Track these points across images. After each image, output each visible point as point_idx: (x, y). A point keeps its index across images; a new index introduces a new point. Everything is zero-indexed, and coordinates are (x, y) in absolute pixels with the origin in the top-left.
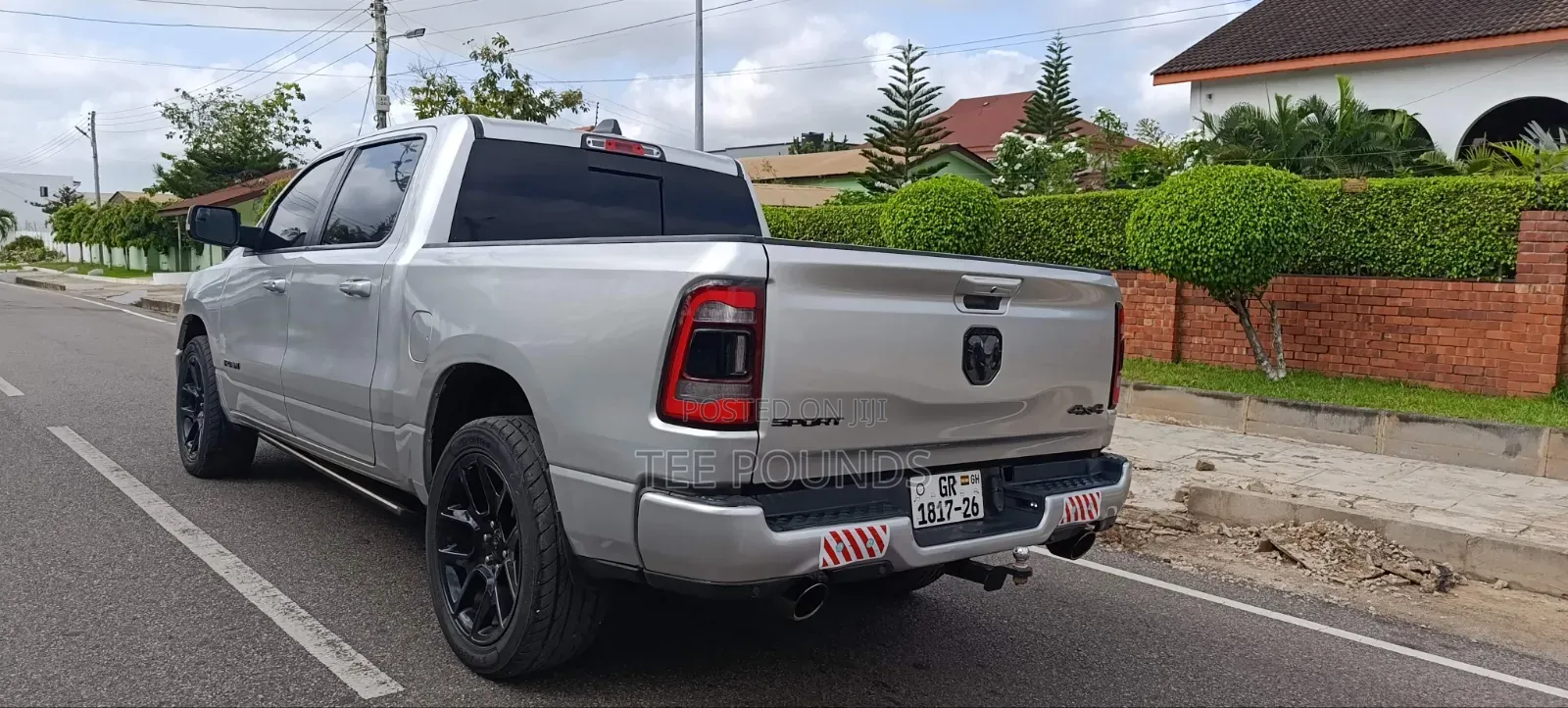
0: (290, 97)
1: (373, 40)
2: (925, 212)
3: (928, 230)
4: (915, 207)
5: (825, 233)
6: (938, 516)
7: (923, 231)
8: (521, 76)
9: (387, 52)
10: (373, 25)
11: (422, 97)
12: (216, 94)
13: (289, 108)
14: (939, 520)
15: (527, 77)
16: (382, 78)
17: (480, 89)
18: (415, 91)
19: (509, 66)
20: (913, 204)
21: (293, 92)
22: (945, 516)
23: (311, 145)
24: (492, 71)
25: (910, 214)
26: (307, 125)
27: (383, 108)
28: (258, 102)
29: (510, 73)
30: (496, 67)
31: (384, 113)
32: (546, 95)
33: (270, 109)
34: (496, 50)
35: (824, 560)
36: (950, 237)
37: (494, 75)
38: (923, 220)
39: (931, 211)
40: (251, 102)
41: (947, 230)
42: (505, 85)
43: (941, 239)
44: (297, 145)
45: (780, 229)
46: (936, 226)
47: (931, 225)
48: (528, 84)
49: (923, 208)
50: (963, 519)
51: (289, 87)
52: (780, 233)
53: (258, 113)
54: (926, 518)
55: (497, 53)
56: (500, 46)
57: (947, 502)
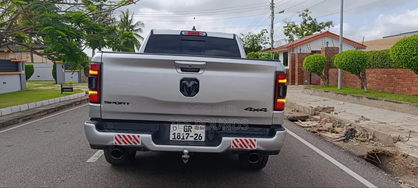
0: (264, 32)
1: (270, 15)
2: (404, 48)
3: (406, 54)
4: (401, 47)
5: (384, 58)
6: (182, 137)
7: (403, 55)
8: (313, 19)
9: (274, 18)
10: (271, 11)
11: (286, 28)
12: (248, 33)
13: (263, 35)
14: (182, 139)
15: (315, 19)
16: (272, 25)
17: (302, 24)
18: (285, 27)
19: (310, 17)
20: (400, 45)
21: (265, 31)
22: (185, 138)
23: (269, 44)
24: (305, 19)
25: (398, 49)
26: (268, 39)
27: (272, 33)
28: (257, 34)
29: (310, 19)
30: (306, 18)
31: (272, 34)
32: (321, 24)
33: (259, 36)
34: (305, 13)
35: (115, 142)
36: (415, 57)
37: (306, 20)
38: (403, 51)
39: (407, 47)
40: (255, 35)
41: (413, 54)
42: (309, 22)
43: (411, 57)
44: (265, 44)
45: (361, 57)
46: (409, 53)
47: (407, 53)
48: (316, 21)
49: (403, 47)
50: (194, 140)
51: (264, 30)
52: (361, 59)
53: (257, 37)
54: (176, 137)
55: (306, 14)
56: (306, 12)
57: (186, 134)
